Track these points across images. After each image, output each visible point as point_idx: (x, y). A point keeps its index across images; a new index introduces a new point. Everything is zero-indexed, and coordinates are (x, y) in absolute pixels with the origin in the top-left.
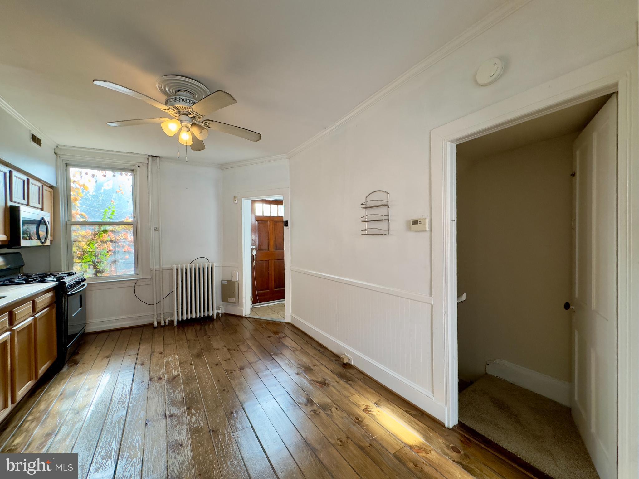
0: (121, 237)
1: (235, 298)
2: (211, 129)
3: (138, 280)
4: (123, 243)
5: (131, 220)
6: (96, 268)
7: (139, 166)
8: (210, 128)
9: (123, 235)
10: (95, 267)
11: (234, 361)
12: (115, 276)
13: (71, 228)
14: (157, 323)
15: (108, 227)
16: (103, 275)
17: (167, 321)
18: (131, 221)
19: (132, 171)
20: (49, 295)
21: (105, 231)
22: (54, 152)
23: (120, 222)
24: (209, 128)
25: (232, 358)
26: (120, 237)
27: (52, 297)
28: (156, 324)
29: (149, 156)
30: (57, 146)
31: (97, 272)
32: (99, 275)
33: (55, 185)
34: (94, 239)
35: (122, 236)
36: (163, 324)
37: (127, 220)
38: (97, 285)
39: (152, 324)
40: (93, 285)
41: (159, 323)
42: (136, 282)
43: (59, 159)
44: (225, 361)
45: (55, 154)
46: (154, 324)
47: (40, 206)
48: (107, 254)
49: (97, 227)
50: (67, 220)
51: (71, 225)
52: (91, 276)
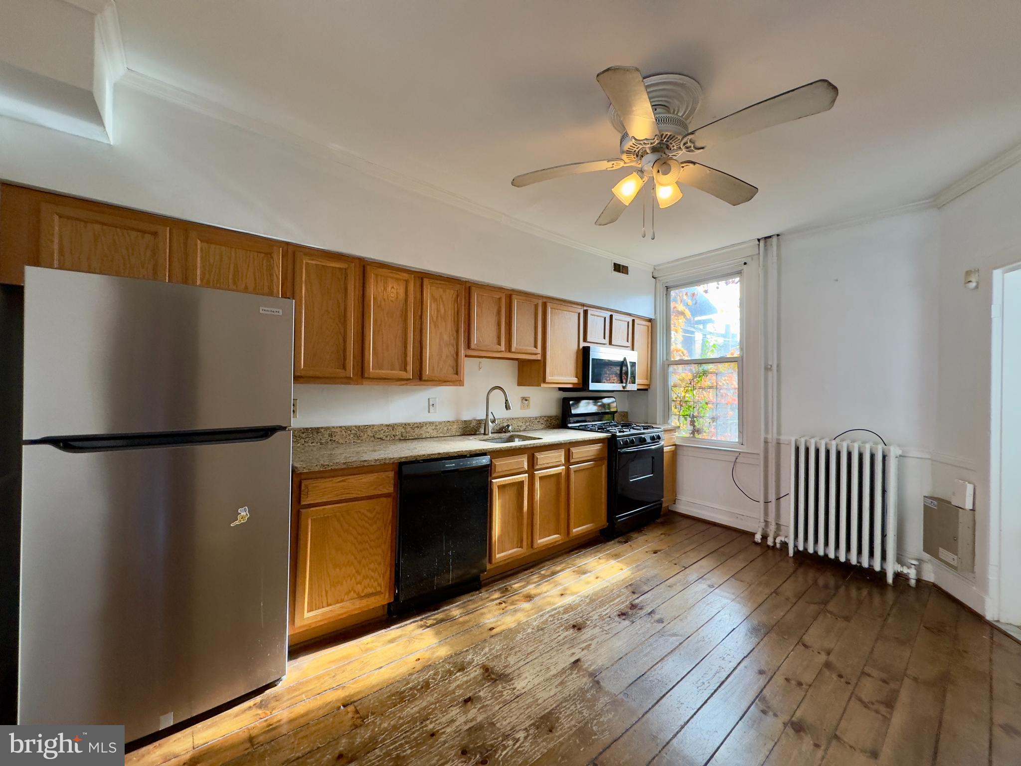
0: (724, 382)
1: (957, 555)
2: (705, 149)
3: (740, 453)
4: (725, 391)
5: (737, 354)
6: (694, 426)
7: (745, 264)
8: (702, 148)
9: (726, 378)
10: (692, 423)
11: (805, 696)
12: (715, 440)
13: (668, 369)
14: (761, 537)
15: (710, 367)
16: (700, 436)
17: (778, 540)
18: (736, 356)
19: (739, 273)
20: (597, 447)
21: (705, 373)
22: (653, 277)
23: (721, 358)
24: (701, 150)
25: (810, 686)
26: (722, 381)
27: (601, 450)
28: (758, 538)
29: (759, 240)
30: (655, 269)
31: (695, 431)
32: (697, 436)
33: (653, 317)
34: (692, 385)
35: (725, 380)
36: (770, 542)
37: (732, 354)
38: (690, 449)
39: (753, 535)
40: (685, 448)
41: (765, 537)
42: (738, 456)
43: (658, 284)
44: (787, 680)
45: (654, 278)
46: (755, 538)
47: (629, 344)
48: (706, 406)
49: (694, 368)
50: (665, 359)
51: (669, 365)
52: (687, 435)
